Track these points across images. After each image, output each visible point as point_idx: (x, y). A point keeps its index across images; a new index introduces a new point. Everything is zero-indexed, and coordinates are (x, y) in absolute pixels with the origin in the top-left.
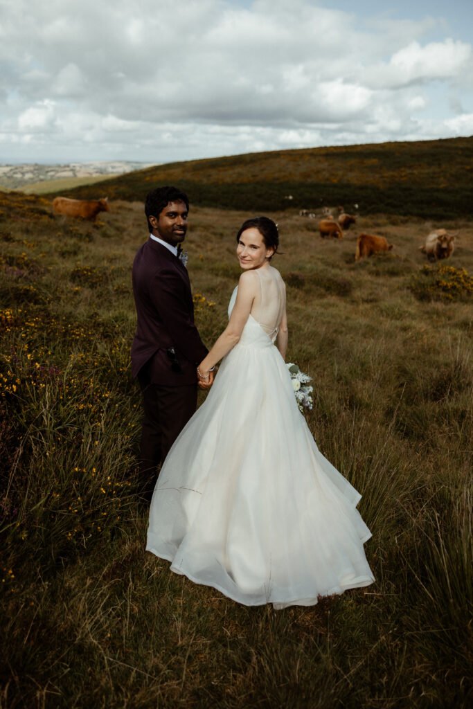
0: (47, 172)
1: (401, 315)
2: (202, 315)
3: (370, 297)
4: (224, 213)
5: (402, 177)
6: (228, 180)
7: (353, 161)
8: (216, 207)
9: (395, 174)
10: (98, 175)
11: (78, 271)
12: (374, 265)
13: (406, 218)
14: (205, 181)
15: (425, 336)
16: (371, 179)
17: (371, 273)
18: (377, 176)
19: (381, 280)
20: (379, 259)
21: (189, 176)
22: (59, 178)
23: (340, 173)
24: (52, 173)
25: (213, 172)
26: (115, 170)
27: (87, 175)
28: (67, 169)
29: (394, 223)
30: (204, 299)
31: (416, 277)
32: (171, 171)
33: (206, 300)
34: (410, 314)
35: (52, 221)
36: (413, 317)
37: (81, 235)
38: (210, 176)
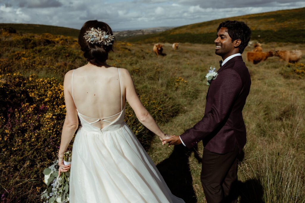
0: (133, 33)
1: (275, 85)
2: (181, 86)
3: (261, 78)
4: (204, 45)
5: (285, 25)
6: (206, 32)
7: (262, 20)
8: (200, 43)
9: (282, 24)
10: (152, 33)
11: (134, 70)
12: (267, 64)
13: (286, 43)
14: (196, 33)
15: (284, 94)
16: (271, 27)
17: (265, 68)
18: (274, 26)
19: (268, 71)
20: (269, 62)
21: (189, 31)
22: (137, 35)
23: (256, 25)
24: (134, 34)
25: (199, 29)
26: (159, 31)
27: (148, 34)
28: (140, 31)
29: (281, 46)
30: (183, 79)
31: (284, 68)
32: (181, 30)
33: (183, 80)
34: (279, 84)
35: (130, 52)
36: (280, 86)
37: (140, 56)
38: (198, 30)
